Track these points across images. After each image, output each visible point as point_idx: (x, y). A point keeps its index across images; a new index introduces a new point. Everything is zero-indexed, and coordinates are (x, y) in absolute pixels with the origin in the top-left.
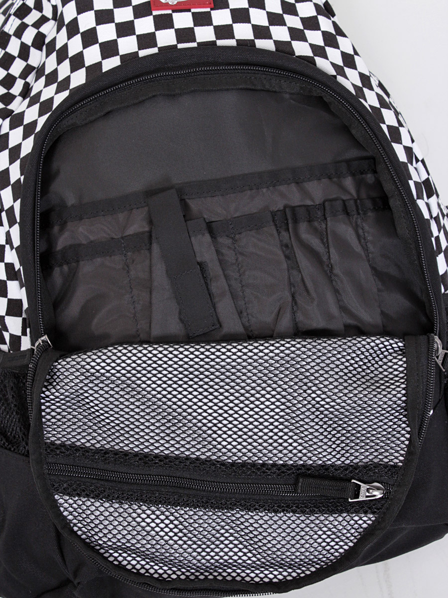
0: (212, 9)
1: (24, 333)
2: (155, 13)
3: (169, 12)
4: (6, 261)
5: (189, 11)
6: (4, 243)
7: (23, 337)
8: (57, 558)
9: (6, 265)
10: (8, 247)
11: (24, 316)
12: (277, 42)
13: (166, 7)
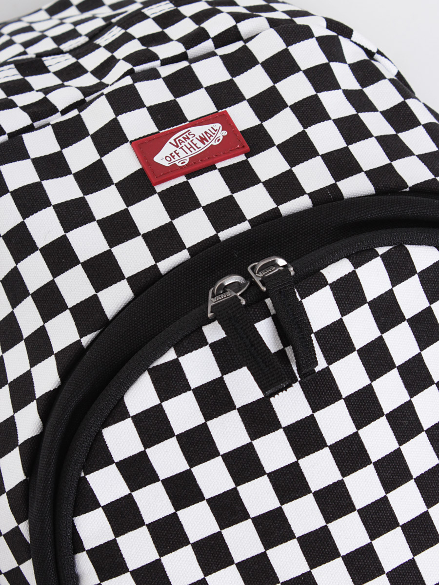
12: (371, 174)
13: (173, 171)
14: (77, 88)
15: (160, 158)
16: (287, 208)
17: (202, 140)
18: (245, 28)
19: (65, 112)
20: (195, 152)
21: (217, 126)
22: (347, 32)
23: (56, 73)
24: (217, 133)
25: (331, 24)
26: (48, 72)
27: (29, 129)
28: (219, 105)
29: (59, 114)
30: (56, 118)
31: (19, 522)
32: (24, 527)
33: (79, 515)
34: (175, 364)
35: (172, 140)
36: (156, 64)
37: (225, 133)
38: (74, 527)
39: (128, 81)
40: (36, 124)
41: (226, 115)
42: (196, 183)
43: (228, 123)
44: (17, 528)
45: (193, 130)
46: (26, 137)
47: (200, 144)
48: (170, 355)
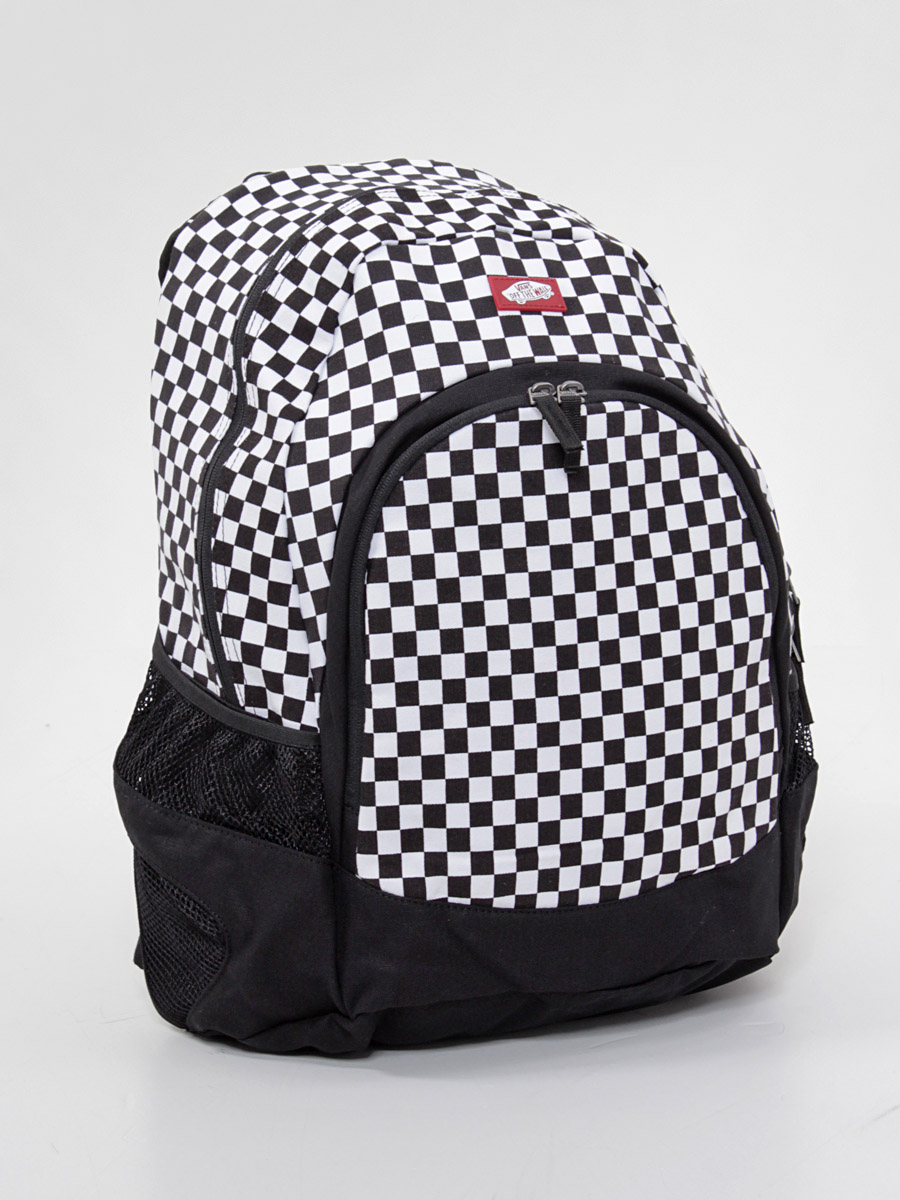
0: (565, 314)
1: (310, 698)
2: (501, 313)
3: (518, 313)
4: (291, 605)
5: (539, 313)
6: (290, 582)
7: (307, 703)
8: (332, 983)
9: (291, 609)
10: (294, 589)
11: (310, 675)
12: (643, 359)
13: (513, 306)
14: (451, 224)
15: (506, 293)
16: (584, 358)
17: (537, 292)
18: (577, 232)
19: (440, 239)
20: (530, 299)
21: (549, 287)
22: (644, 265)
23: (428, 204)
24: (547, 293)
25: (635, 253)
26: (421, 201)
27: (413, 242)
28: (550, 274)
29: (435, 239)
30: (432, 242)
31: (334, 503)
32: (337, 509)
33: (389, 506)
34: (492, 427)
35: (516, 284)
36: (510, 231)
37: (553, 294)
38: (381, 513)
39: (490, 234)
40: (419, 241)
41: (555, 282)
42: (526, 319)
43: (555, 288)
44: (330, 508)
45: (532, 283)
46: (410, 247)
47: (534, 294)
48: (491, 419)
